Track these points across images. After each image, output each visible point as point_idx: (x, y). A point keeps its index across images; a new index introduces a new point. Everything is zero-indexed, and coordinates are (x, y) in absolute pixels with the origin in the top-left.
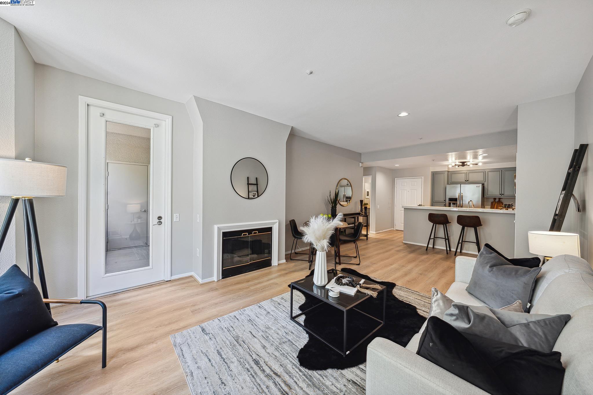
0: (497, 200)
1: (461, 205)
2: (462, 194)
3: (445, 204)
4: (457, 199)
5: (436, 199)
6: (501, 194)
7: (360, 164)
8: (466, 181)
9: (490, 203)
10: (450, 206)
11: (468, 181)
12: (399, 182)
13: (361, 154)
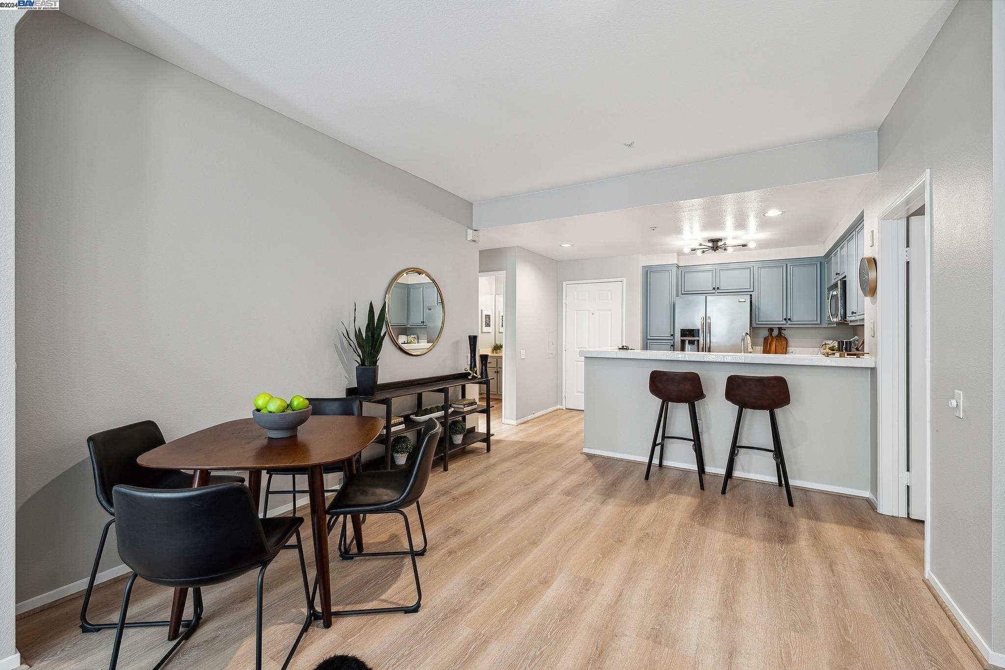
0: (775, 333)
1: (708, 346)
2: (709, 321)
3: (674, 343)
4: (699, 330)
5: (654, 333)
6: (785, 319)
7: (470, 232)
8: (714, 289)
9: (762, 340)
10: (683, 349)
11: (718, 288)
12: (572, 292)
13: (470, 205)
